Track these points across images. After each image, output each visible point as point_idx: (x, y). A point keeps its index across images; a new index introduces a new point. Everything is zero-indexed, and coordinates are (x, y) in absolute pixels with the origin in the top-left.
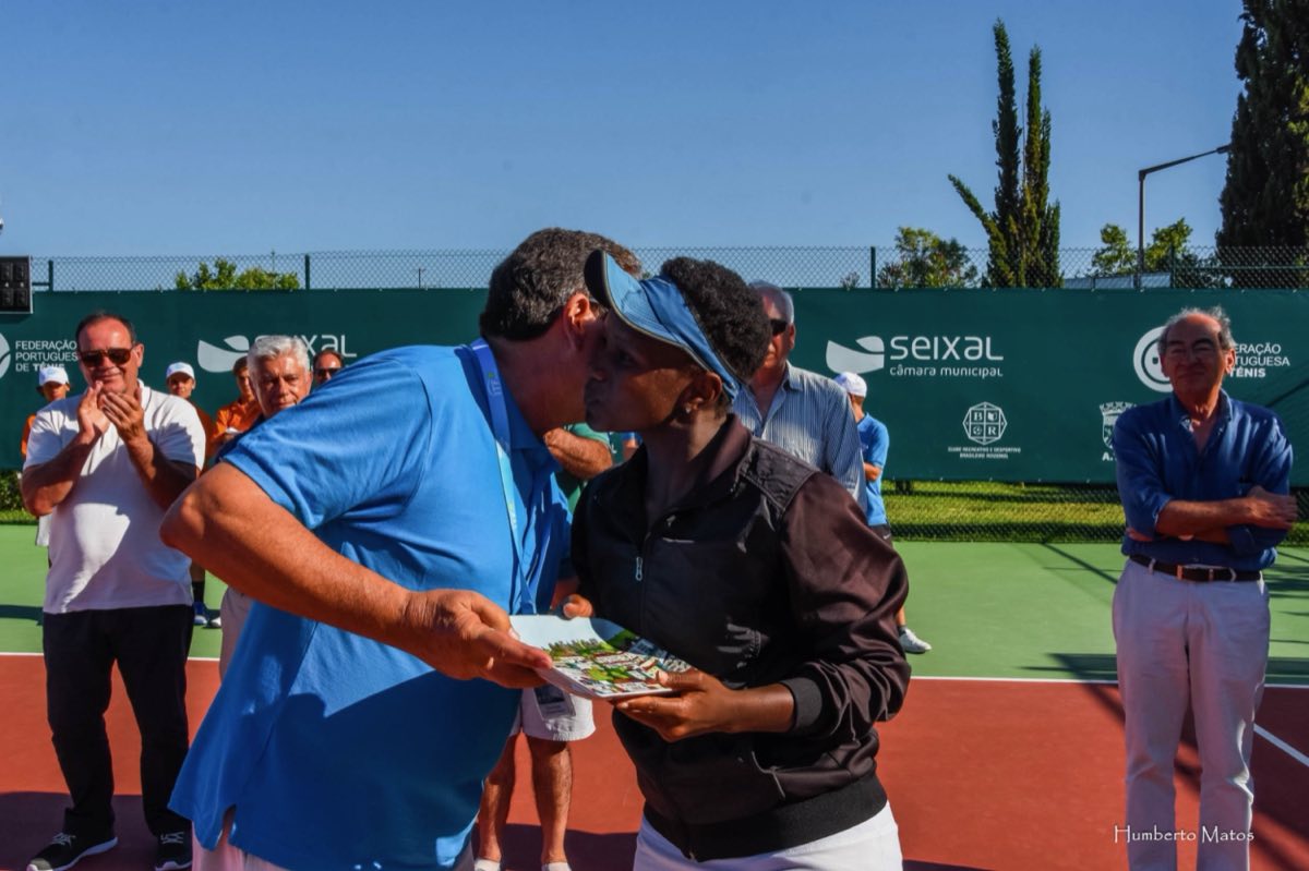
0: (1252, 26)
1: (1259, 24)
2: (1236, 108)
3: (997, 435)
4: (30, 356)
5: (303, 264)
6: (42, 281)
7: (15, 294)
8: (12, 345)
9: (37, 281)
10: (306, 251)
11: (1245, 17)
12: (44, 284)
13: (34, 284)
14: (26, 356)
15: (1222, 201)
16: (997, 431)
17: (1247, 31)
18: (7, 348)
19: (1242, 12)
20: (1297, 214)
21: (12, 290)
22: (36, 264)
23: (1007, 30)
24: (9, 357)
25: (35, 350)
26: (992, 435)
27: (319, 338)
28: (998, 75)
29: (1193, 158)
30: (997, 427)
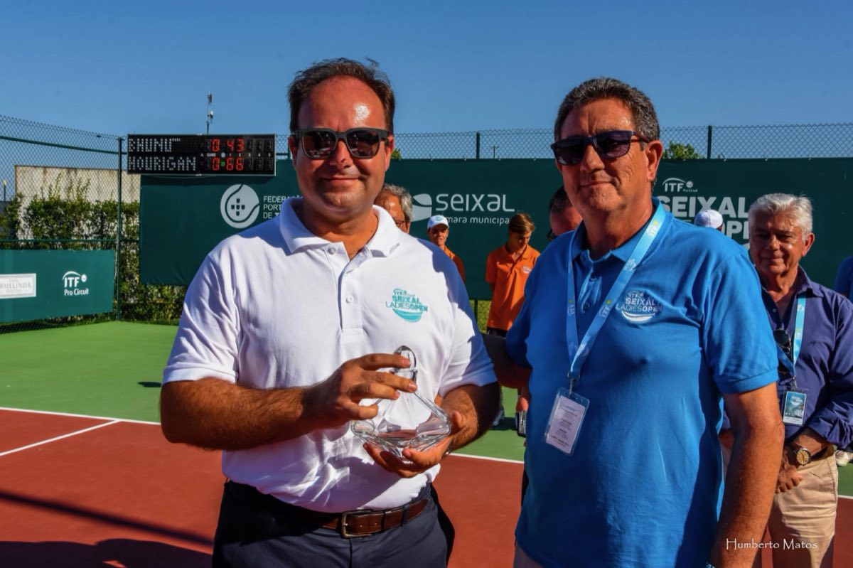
4: (274, 207)
5: (475, 140)
6: (283, 152)
7: (265, 161)
8: (261, 198)
9: (280, 152)
10: (477, 130)
12: (284, 154)
13: (278, 154)
14: (270, 207)
18: (257, 201)
21: (263, 159)
22: (279, 140)
24: (258, 208)
25: (276, 203)
27: (486, 197)
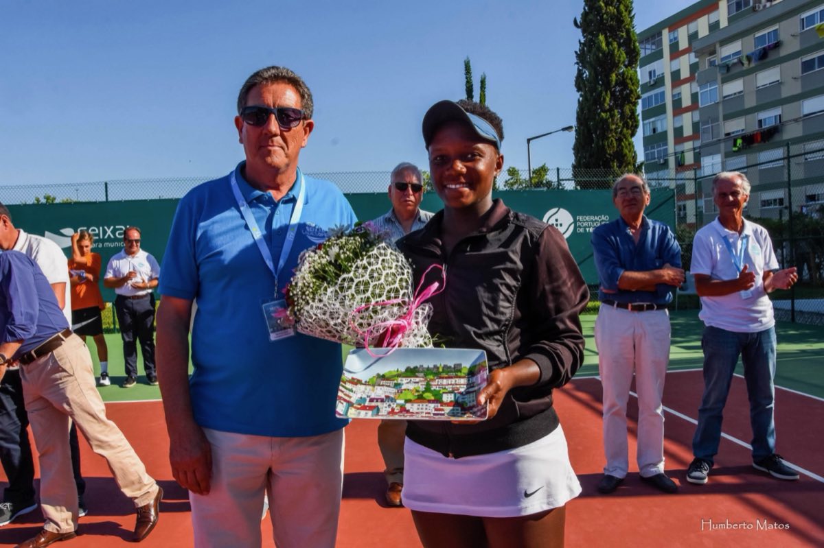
0: (580, 68)
1: (584, 67)
2: (577, 105)
5: (104, 188)
10: (105, 181)
11: (577, 63)
15: (574, 149)
17: (579, 70)
19: (576, 61)
20: (608, 156)
23: (471, 64)
28: (465, 87)
29: (551, 133)
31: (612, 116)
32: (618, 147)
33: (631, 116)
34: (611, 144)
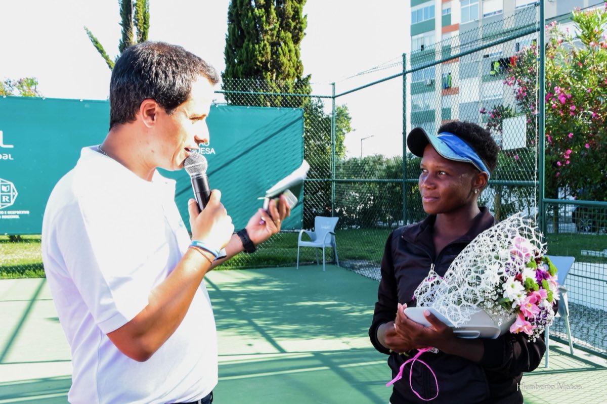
3: (10, 202)
16: (10, 199)
20: (258, 63)
26: (6, 202)
30: (9, 196)
31: (268, 12)
32: (273, 54)
33: (294, 16)
34: (263, 49)
